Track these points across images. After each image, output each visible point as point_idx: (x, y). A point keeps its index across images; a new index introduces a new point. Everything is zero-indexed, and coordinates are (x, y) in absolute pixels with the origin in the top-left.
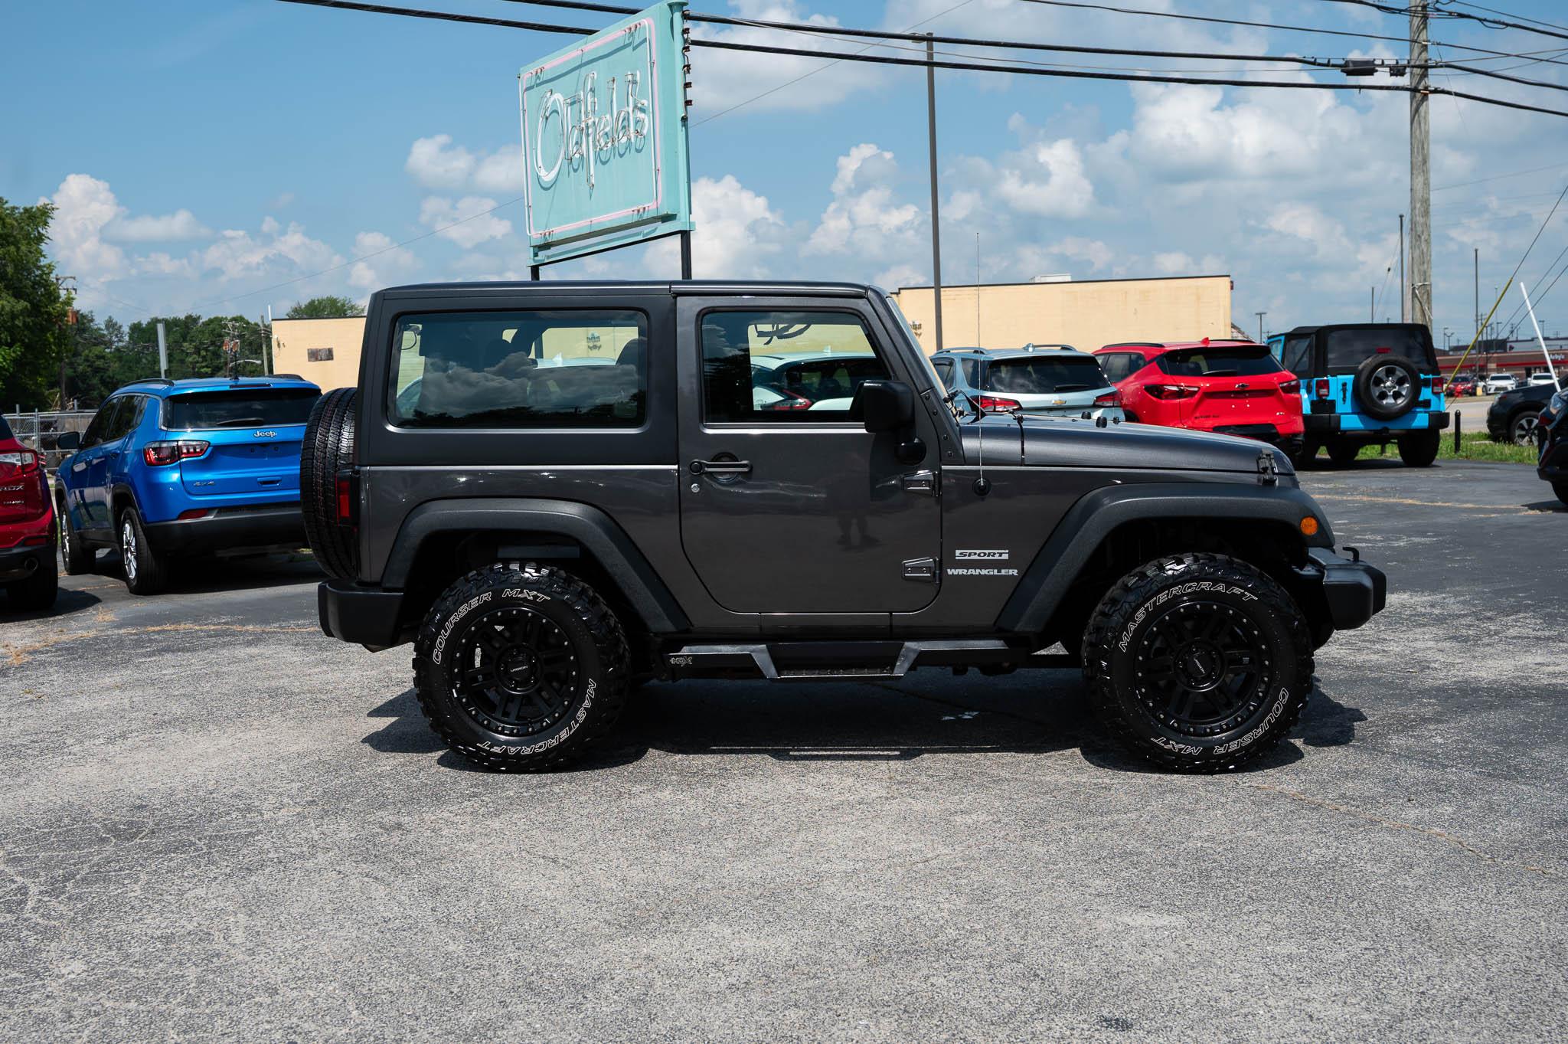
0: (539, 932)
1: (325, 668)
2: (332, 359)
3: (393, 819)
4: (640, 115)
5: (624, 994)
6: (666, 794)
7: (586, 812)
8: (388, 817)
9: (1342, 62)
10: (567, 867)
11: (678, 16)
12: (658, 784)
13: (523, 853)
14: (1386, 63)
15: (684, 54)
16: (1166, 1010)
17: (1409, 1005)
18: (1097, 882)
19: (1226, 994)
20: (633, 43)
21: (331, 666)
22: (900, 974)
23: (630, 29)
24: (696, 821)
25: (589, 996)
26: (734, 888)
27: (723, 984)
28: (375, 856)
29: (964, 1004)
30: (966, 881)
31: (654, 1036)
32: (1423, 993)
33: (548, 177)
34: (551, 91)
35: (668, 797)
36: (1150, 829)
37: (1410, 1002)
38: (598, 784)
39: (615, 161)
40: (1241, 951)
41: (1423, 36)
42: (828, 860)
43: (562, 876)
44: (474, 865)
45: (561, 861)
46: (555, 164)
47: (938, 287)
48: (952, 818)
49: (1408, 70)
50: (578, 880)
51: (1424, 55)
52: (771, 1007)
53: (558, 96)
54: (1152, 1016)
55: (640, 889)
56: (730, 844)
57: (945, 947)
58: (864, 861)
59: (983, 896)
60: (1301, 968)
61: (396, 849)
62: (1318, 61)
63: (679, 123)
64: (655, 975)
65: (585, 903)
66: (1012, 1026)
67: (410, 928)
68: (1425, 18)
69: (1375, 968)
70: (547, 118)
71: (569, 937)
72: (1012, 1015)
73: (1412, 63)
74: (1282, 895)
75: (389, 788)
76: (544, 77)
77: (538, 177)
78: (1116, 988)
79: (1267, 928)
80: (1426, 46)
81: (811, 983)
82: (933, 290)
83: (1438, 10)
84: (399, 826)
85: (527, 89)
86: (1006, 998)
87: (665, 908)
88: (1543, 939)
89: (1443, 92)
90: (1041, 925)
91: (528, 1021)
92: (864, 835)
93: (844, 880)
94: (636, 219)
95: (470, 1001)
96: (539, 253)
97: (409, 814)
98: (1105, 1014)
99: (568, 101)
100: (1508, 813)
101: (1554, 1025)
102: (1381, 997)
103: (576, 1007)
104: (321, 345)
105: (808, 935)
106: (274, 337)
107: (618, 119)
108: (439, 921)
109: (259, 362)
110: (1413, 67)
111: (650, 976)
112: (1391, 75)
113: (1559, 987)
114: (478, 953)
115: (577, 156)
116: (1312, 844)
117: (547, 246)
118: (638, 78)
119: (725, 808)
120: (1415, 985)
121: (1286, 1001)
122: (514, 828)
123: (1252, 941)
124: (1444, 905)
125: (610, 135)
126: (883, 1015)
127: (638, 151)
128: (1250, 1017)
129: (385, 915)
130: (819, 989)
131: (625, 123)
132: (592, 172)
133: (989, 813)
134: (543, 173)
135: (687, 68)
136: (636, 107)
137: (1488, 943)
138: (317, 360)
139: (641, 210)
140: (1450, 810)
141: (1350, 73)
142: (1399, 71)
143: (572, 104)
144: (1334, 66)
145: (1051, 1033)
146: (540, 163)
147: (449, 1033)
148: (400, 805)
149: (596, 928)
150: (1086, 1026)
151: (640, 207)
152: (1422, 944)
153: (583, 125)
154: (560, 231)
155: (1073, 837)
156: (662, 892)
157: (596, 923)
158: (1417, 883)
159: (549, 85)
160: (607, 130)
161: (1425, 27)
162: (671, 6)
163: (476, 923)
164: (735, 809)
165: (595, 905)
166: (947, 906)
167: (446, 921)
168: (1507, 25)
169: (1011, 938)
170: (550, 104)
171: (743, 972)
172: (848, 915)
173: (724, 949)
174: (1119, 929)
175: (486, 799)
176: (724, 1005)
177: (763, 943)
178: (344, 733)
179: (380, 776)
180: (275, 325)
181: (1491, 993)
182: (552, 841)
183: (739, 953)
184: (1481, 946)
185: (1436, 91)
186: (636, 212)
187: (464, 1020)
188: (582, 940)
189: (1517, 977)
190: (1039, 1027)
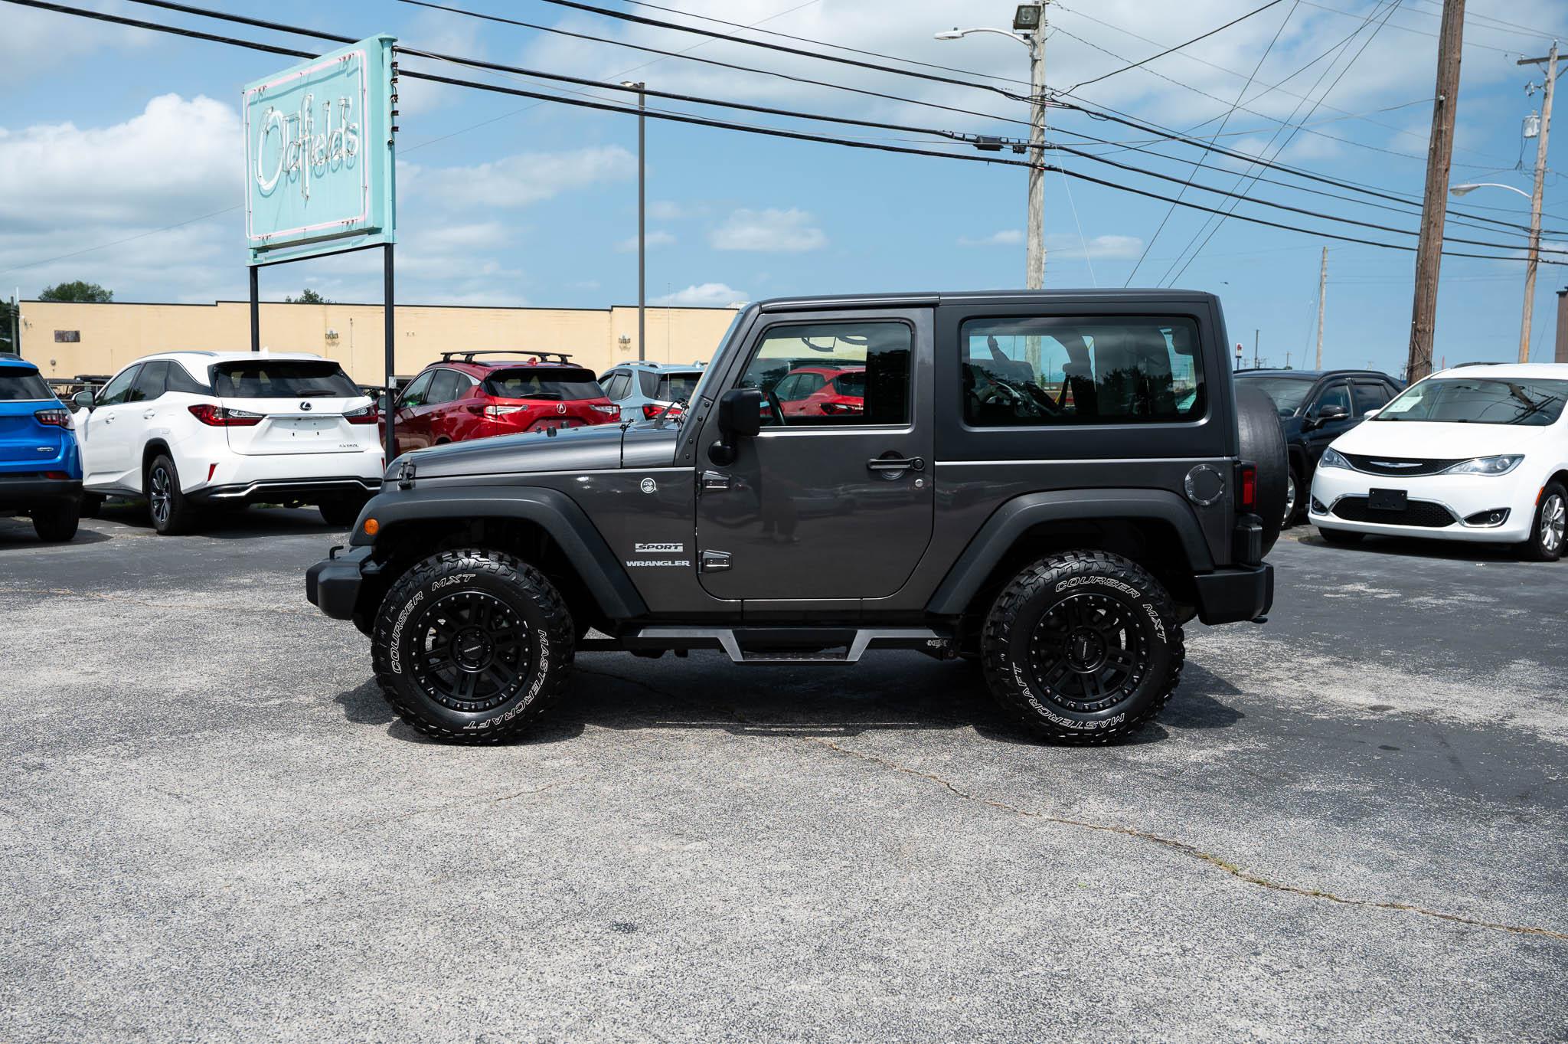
0: (147, 857)
1: (9, 625)
2: (79, 341)
3: (38, 760)
4: (351, 137)
5: (209, 909)
6: (297, 741)
7: (220, 755)
8: (33, 759)
9: (975, 138)
10: (189, 802)
11: (387, 50)
12: (292, 732)
13: (152, 790)
14: (1010, 141)
15: (392, 85)
16: (669, 915)
17: (863, 910)
18: (647, 815)
19: (721, 902)
20: (346, 69)
21: (16, 624)
22: (457, 890)
23: (345, 58)
24: (318, 764)
25: (178, 910)
26: (335, 819)
27: (301, 900)
28: (12, 793)
29: (503, 913)
30: (537, 814)
31: (226, 943)
32: (877, 900)
33: (267, 186)
34: (273, 108)
35: (299, 742)
36: (706, 771)
37: (864, 907)
38: (238, 731)
39: (328, 176)
40: (745, 869)
41: (1041, 122)
42: (425, 797)
43: (182, 810)
44: (102, 800)
45: (185, 797)
46: (275, 174)
47: (642, 307)
48: (543, 763)
49: (1028, 149)
50: (195, 813)
51: (1041, 138)
52: (337, 918)
53: (278, 114)
54: (656, 921)
55: (250, 821)
56: (342, 783)
57: (503, 868)
58: (455, 797)
59: (548, 827)
60: (788, 882)
61: (33, 787)
62: (955, 135)
63: (386, 146)
64: (243, 893)
65: (196, 832)
66: (537, 931)
67: (28, 855)
68: (1043, 107)
69: (846, 882)
70: (268, 133)
71: (174, 861)
72: (541, 922)
73: (1032, 143)
74: (794, 824)
75: (41, 733)
76: (266, 95)
77: (259, 186)
78: (633, 899)
79: (773, 850)
80: (1043, 130)
81: (378, 898)
82: (638, 309)
83: (1054, 101)
84: (41, 766)
85: (251, 104)
86: (541, 909)
87: (267, 837)
88: (984, 858)
89: (1055, 169)
90: (589, 849)
91: (116, 932)
92: (463, 776)
93: (434, 813)
94: (345, 229)
95: (68, 916)
96: (259, 255)
97: (53, 756)
98: (618, 920)
99: (288, 118)
100: (992, 761)
101: (968, 923)
102: (843, 904)
103: (164, 920)
104: (69, 327)
105: (387, 859)
106: (22, 317)
107: (331, 139)
108: (56, 848)
109: (8, 340)
110: (1033, 146)
111: (237, 894)
112: (1014, 152)
113: (982, 895)
114: (86, 876)
115: (294, 169)
116: (832, 785)
117: (265, 249)
118: (351, 103)
119: (346, 752)
120: (873, 894)
121: (766, 909)
122: (149, 769)
123: (757, 862)
124: (917, 833)
125: (325, 152)
126: (432, 924)
127: (349, 168)
128: (735, 920)
129: (7, 844)
130: (383, 903)
131: (338, 142)
132: (307, 185)
133: (576, 758)
134: (263, 182)
135: (395, 97)
136: (347, 128)
137: (940, 862)
138: (63, 341)
139: (350, 222)
140: (948, 757)
141: (980, 147)
142: (1020, 148)
143: (290, 121)
144: (967, 140)
145: (569, 936)
146: (260, 173)
147: (41, 944)
148: (47, 748)
149: (200, 854)
150: (599, 930)
151: (349, 219)
152: (890, 862)
153: (300, 142)
154: (278, 236)
155: (640, 778)
156: (268, 823)
157: (201, 849)
158: (902, 816)
159: (272, 103)
160: (322, 147)
161: (1043, 115)
162: (381, 40)
163: (91, 850)
164: (356, 754)
165: (205, 835)
166: (515, 834)
167: (62, 849)
168: (1108, 118)
169: (560, 860)
170: (270, 120)
171: (322, 889)
172: (428, 842)
173: (310, 871)
174: (653, 852)
175: (130, 743)
176: (296, 917)
177: (346, 865)
178: (11, 683)
179: (35, 723)
180: (23, 307)
181: (929, 900)
182: (181, 780)
183: (323, 873)
184: (935, 864)
185: (1050, 168)
186: (345, 224)
187: (57, 933)
188: (185, 863)
189: (953, 887)
190: (560, 930)
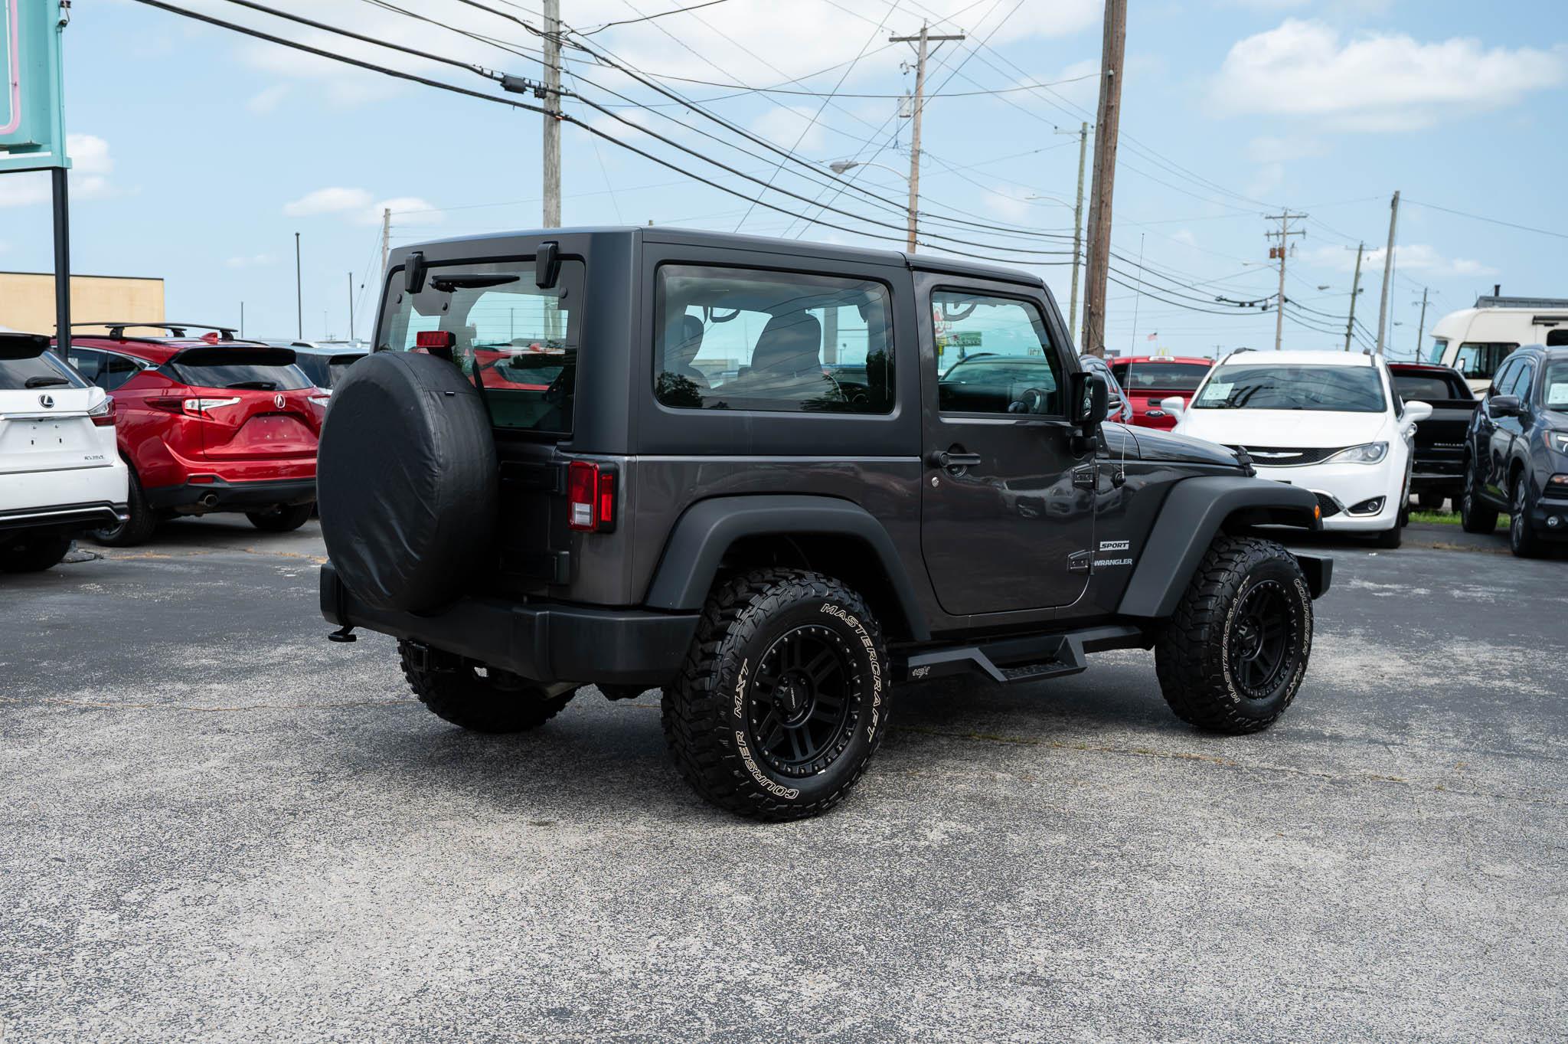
9: (502, 76)
14: (532, 83)
41: (556, 62)
49: (546, 93)
51: (558, 82)
63: (52, 29)
68: (559, 47)
73: (550, 87)
80: (558, 72)
89: (570, 119)
110: (551, 91)
112: (536, 96)
141: (507, 88)
142: (541, 93)
144: (495, 78)
161: (558, 54)
185: (566, 118)
